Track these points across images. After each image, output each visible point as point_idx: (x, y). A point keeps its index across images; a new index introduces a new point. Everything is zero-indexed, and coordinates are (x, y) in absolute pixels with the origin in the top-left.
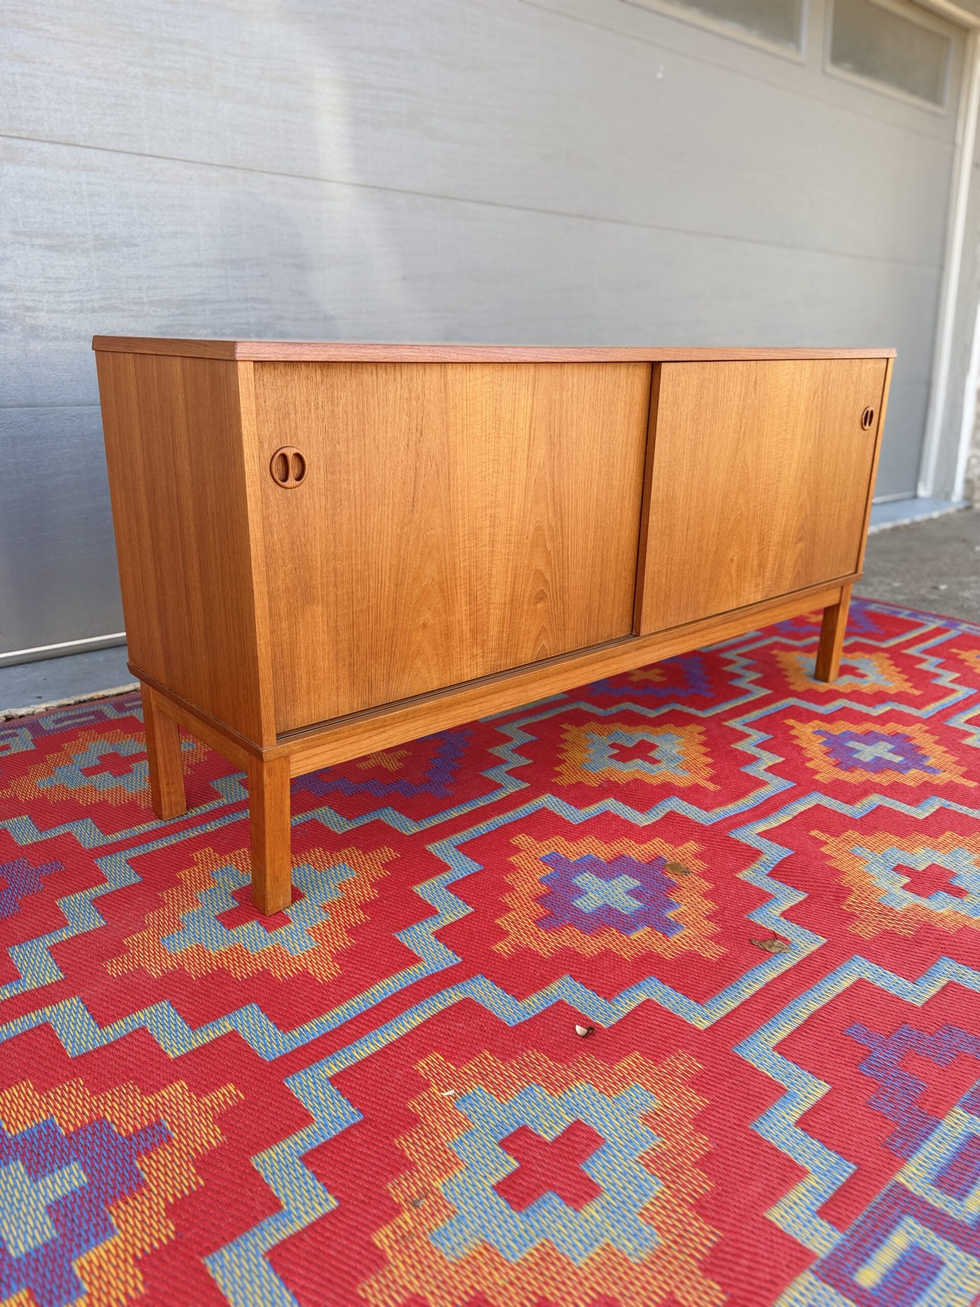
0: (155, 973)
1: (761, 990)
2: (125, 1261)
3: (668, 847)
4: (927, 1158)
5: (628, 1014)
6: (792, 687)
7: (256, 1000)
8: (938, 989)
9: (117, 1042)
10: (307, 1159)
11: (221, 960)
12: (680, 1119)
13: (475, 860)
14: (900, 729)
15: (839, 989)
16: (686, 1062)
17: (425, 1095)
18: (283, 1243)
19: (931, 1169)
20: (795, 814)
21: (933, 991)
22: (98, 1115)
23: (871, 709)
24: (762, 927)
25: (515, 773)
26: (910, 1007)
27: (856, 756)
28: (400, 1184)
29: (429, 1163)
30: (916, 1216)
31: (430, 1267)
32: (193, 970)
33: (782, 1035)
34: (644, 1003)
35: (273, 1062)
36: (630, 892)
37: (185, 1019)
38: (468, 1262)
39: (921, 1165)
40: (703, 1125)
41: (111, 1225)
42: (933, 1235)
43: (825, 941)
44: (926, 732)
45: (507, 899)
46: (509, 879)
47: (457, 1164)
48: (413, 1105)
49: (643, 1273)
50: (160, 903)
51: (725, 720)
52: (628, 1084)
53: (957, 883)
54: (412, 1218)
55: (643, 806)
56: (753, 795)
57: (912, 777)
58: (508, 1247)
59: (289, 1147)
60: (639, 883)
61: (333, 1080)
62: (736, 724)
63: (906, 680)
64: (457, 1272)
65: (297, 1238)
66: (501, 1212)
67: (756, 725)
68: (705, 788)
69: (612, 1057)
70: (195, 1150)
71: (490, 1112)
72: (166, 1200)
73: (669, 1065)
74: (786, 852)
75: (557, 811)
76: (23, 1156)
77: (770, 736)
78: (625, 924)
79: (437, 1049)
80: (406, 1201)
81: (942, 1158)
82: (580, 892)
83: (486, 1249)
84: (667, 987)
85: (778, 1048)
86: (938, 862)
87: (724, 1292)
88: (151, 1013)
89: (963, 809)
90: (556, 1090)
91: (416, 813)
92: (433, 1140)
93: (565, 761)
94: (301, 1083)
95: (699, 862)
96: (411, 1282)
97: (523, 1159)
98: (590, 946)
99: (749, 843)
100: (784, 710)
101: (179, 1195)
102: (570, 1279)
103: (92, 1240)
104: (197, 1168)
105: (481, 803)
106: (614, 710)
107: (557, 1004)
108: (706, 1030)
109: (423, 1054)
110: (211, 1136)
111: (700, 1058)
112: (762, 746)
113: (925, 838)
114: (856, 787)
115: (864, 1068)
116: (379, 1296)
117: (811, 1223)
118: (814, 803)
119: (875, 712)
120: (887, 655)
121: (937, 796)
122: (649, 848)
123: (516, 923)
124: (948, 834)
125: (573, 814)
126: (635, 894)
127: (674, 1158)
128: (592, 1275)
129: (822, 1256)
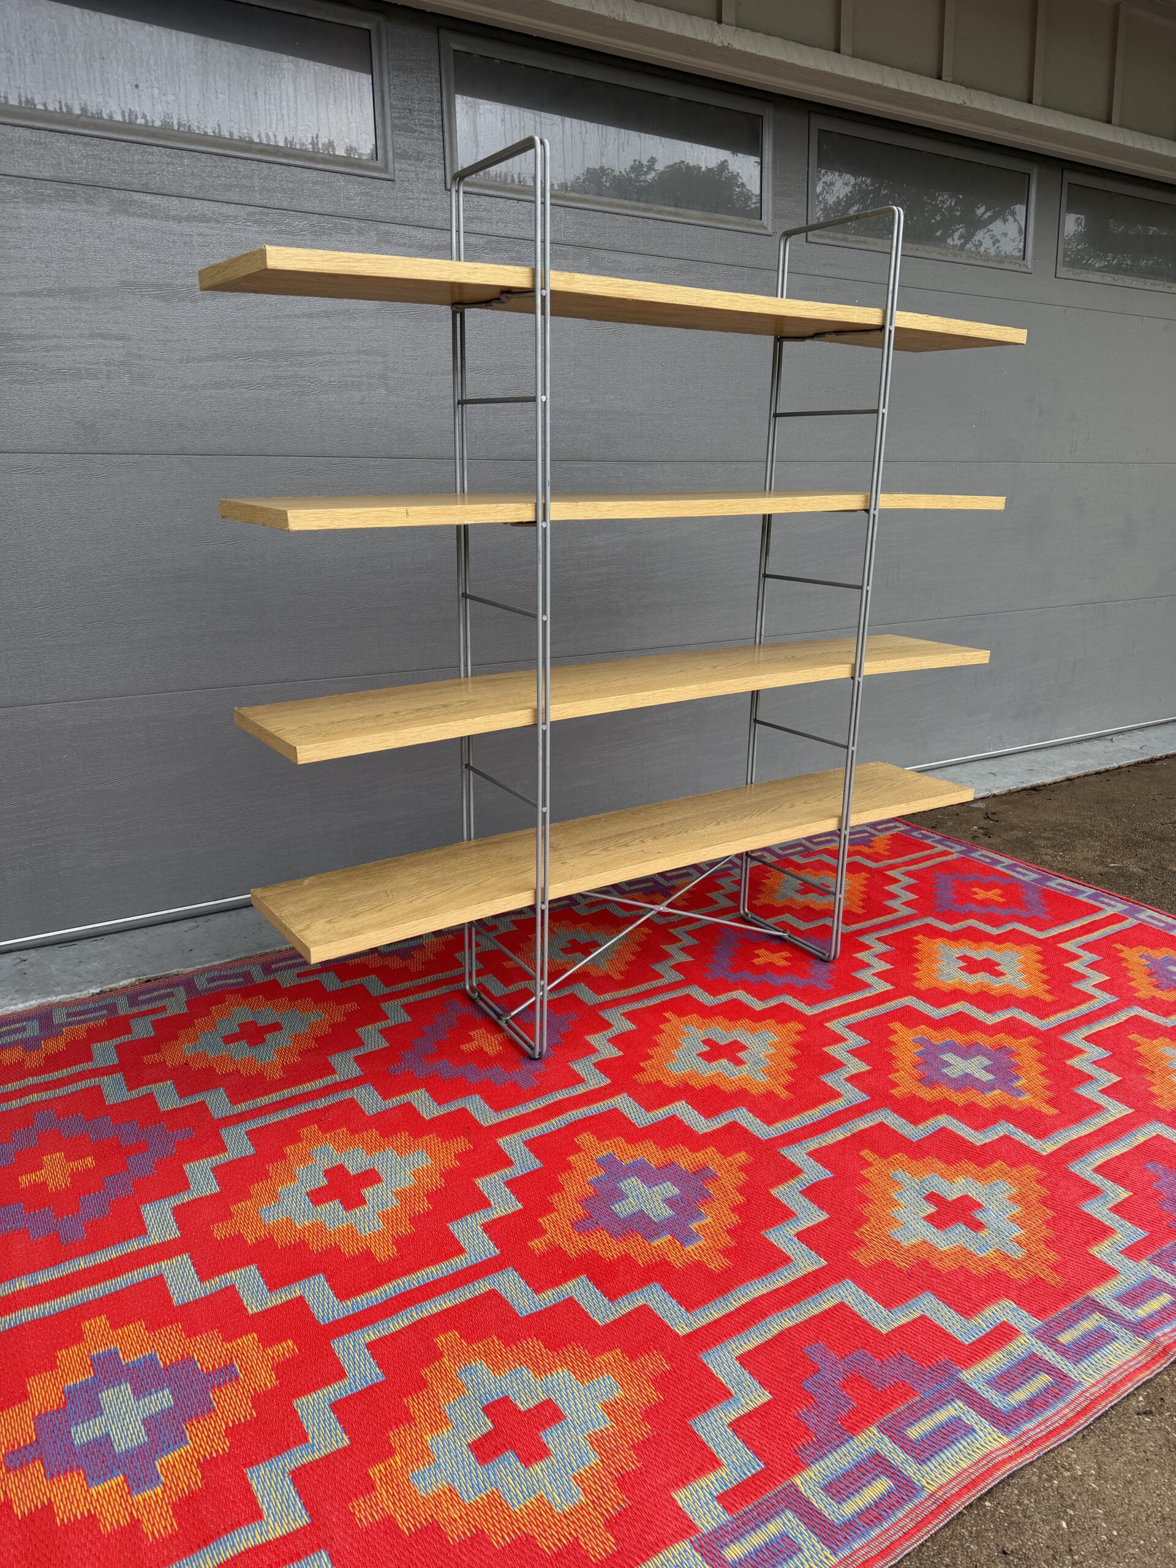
0: (250, 1240)
2: (192, 1464)
3: (718, 1157)
4: (828, 1467)
5: (624, 1316)
6: (916, 984)
7: (324, 1271)
8: (908, 1320)
9: (212, 1295)
10: (335, 1406)
11: (304, 1233)
12: (634, 1409)
13: (538, 1157)
14: (1009, 1041)
15: (816, 1311)
16: (657, 1362)
17: (437, 1364)
18: (303, 1467)
19: (827, 1476)
20: (855, 1131)
21: (904, 1321)
22: (188, 1354)
23: (988, 1014)
24: (773, 1245)
25: (602, 1066)
26: (876, 1333)
27: (945, 1071)
28: (399, 1433)
29: (425, 1420)
30: (796, 1512)
31: (405, 1497)
32: (280, 1241)
33: (750, 1347)
34: (641, 1307)
35: (326, 1325)
36: (667, 1201)
37: (266, 1282)
38: (434, 1498)
39: (819, 1472)
40: (651, 1416)
41: (186, 1437)
42: (803, 1528)
43: (824, 1263)
44: (1035, 1047)
45: (555, 1199)
46: (562, 1179)
47: (447, 1424)
48: (425, 1372)
49: (561, 1521)
50: (266, 1176)
51: (829, 1020)
52: (602, 1374)
53: (979, 1216)
54: (401, 1460)
55: (710, 1112)
56: (821, 1107)
57: (992, 1099)
58: (467, 1490)
59: (323, 1395)
60: (676, 1191)
61: (370, 1346)
62: (837, 1025)
63: (1045, 982)
64: (423, 1503)
65: (315, 1464)
66: (469, 1465)
67: (858, 1027)
68: (777, 1096)
69: (596, 1350)
70: (255, 1389)
71: (483, 1382)
72: (227, 1424)
73: (641, 1363)
74: (825, 1174)
75: (626, 1112)
76: (132, 1380)
77: (868, 1041)
78: (652, 1231)
79: (457, 1329)
80: (400, 1446)
81: (840, 1468)
82: (622, 1196)
83: (450, 1491)
84: (666, 1294)
85: (741, 1358)
86: (973, 1193)
88: (241, 1273)
89: (1026, 1139)
90: (540, 1374)
91: (498, 1105)
92: (434, 1402)
93: (652, 1057)
94: (344, 1345)
95: (742, 1176)
96: (388, 1506)
97: (498, 1423)
98: (613, 1250)
99: (795, 1161)
100: (895, 1011)
101: (237, 1422)
102: (505, 1519)
103: (172, 1447)
104: (253, 1403)
105: (560, 1095)
106: (723, 998)
107: (566, 1301)
108: (684, 1336)
109: (445, 1331)
110: (267, 1380)
111: (669, 1359)
112: (856, 1052)
113: (972, 1166)
114: (930, 1105)
115: (808, 1384)
116: (363, 1512)
117: (707, 1504)
118: (879, 1121)
119: (991, 1019)
120: (1039, 949)
121: (1007, 1121)
122: (700, 1156)
123: (555, 1224)
124: (998, 1164)
125: (640, 1117)
126: (670, 1202)
127: (616, 1440)
128: (523, 1517)
129: (705, 1531)
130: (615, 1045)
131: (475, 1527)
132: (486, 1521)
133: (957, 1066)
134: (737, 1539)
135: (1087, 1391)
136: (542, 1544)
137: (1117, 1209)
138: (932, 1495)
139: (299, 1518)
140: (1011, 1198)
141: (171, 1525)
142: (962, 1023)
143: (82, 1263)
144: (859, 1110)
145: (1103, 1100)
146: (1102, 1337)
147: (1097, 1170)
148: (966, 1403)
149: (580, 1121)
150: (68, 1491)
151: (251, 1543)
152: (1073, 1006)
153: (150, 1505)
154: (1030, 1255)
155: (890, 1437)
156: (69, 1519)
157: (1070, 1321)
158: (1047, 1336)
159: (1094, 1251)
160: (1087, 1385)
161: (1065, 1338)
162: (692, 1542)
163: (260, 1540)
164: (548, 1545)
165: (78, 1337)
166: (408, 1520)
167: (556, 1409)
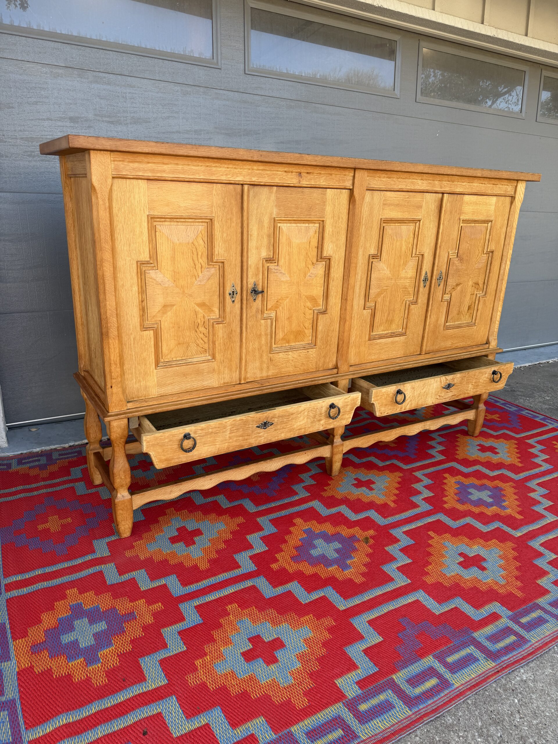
0: (142, 558)
1: (372, 598)
2: (114, 655)
3: (360, 531)
4: (408, 671)
5: (314, 600)
6: (457, 457)
7: (176, 573)
8: (449, 609)
9: (124, 582)
10: (180, 633)
11: (167, 556)
12: (318, 642)
13: (276, 527)
14: (500, 484)
15: (406, 603)
16: (329, 621)
17: (227, 618)
18: (165, 659)
19: (408, 675)
20: (426, 523)
21: (446, 609)
22: (114, 606)
24: (386, 572)
25: (306, 488)
26: (433, 614)
27: (469, 497)
28: (209, 646)
29: (221, 641)
30: (393, 690)
31: (211, 674)
32: (156, 559)
33: (372, 617)
34: (322, 597)
35: (177, 597)
36: (335, 550)
37: (149, 577)
38: (225, 675)
39: (405, 674)
40: (326, 645)
41: (112, 643)
42: (396, 698)
43: (409, 581)
44: (513, 487)
45: (283, 546)
46: (287, 537)
47: (231, 643)
48: (222, 621)
49: (283, 690)
50: (149, 530)
51: (415, 471)
52: (304, 626)
53: (484, 564)
54: (210, 658)
55: (356, 511)
56: (410, 511)
57: (492, 510)
58: (240, 673)
59: (175, 628)
60: (340, 546)
61: (196, 607)
62: (418, 474)
64: (220, 678)
65: (170, 657)
66: (241, 662)
67: (428, 475)
68: (389, 505)
69: (301, 615)
70: (144, 623)
71: (248, 628)
72: (131, 638)
73: (322, 621)
74: (412, 542)
75: (317, 509)
76: (88, 616)
77: (433, 482)
78: (328, 563)
79: (236, 602)
80: (209, 652)
81: (415, 672)
82: (315, 547)
83: (232, 672)
84: (334, 591)
85: (369, 622)
86: (482, 554)
87: (308, 703)
88: (138, 573)
89: (508, 530)
90: (274, 625)
91: (257, 503)
92: (225, 634)
93: (330, 485)
94: (184, 606)
95: (371, 540)
96: (203, 678)
97: (254, 646)
98: (310, 570)
99: (396, 536)
100: (446, 468)
101: (135, 637)
102: (257, 687)
103: (106, 647)
104: (143, 630)
105: (286, 501)
107: (288, 592)
108: (343, 611)
109: (231, 603)
110: (149, 620)
111: (335, 621)
112: (426, 487)
113: (481, 541)
114: (462, 512)
115: (400, 635)
116: (192, 680)
117: (351, 685)
118: (438, 518)
119: (492, 474)
120: (516, 442)
121: (499, 521)
122: (352, 531)
123: (283, 557)
124: (494, 541)
125: (324, 511)
126: (337, 551)
127: (309, 656)
128: (265, 687)
129: (350, 698)
130: (313, 479)
131: (243, 689)
132: (249, 687)
133: (476, 495)
134: (365, 701)
135: (533, 645)
136: (274, 699)
137: (550, 563)
138: (457, 688)
139: (162, 681)
140: (500, 556)
141: (105, 680)
142: (478, 475)
143: (66, 565)
144: (428, 514)
145: (545, 513)
146: (541, 621)
147: (542, 545)
148: (475, 647)
149: (295, 513)
150: (59, 664)
151: (141, 691)
152: (531, 469)
153: (95, 671)
154: (508, 583)
155: (438, 661)
156: (59, 675)
157: (527, 612)
158: (515, 619)
159: (539, 582)
160: (534, 642)
161: (524, 620)
162: (343, 703)
163: (145, 690)
164: (277, 700)
165: (64, 597)
166: (213, 684)
167: (282, 642)
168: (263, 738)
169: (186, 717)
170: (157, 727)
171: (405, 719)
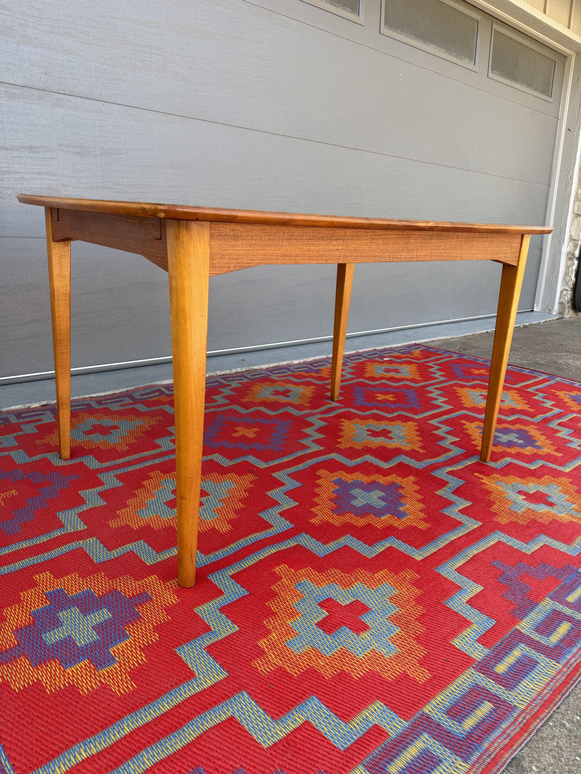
0: (135, 527)
1: (449, 544)
2: (136, 649)
3: (399, 479)
4: (531, 619)
5: (381, 553)
6: (464, 405)
8: (539, 547)
9: (119, 557)
10: (222, 610)
11: (168, 522)
12: (409, 599)
13: (298, 481)
14: (522, 427)
15: (489, 545)
16: (411, 575)
17: (280, 583)
18: (213, 644)
19: (533, 624)
20: (466, 465)
21: (536, 548)
22: (113, 588)
23: (507, 417)
24: (449, 517)
25: (316, 442)
26: (525, 554)
27: (498, 440)
28: (270, 622)
29: (283, 613)
30: (525, 643)
31: (286, 656)
32: (155, 526)
33: (459, 564)
34: (389, 547)
35: (200, 568)
36: (379, 498)
37: (154, 548)
38: (305, 655)
39: (528, 622)
40: (420, 602)
41: (126, 634)
42: (534, 651)
43: (481, 524)
44: (536, 429)
45: (316, 500)
46: (316, 490)
47: (298, 614)
48: (274, 587)
49: (391, 662)
50: (134, 495)
52: (382, 583)
53: (550, 500)
54: (276, 635)
55: (386, 459)
56: (443, 455)
57: (528, 450)
58: (325, 650)
59: (213, 604)
60: (384, 494)
61: (233, 577)
63: (526, 404)
64: (300, 658)
65: (220, 641)
66: (320, 635)
67: (445, 423)
68: (418, 451)
69: (374, 571)
70: (165, 604)
71: (313, 591)
73: (402, 575)
74: (461, 482)
75: (340, 460)
76: (77, 605)
77: (452, 429)
78: (379, 513)
79: (284, 563)
80: (273, 628)
81: (539, 619)
82: (354, 498)
83: (313, 649)
84: (400, 541)
85: (457, 570)
86: (541, 490)
87: (430, 674)
88: (135, 545)
89: (554, 466)
90: (345, 586)
91: (265, 459)
92: (285, 603)
93: (342, 436)
94: (216, 577)
95: (415, 486)
96: (277, 662)
97: (331, 612)
98: (360, 522)
99: (442, 478)
100: (460, 416)
101: (159, 623)
102: (355, 663)
103: (118, 640)
104: (167, 612)
105: (299, 454)
106: (368, 413)
107: (344, 547)
108: (421, 560)
110: (172, 599)
111: (417, 572)
112: (448, 433)
114: (499, 454)
115: (501, 580)
116: (262, 667)
117: (473, 644)
118: (476, 461)
119: (509, 419)
120: (516, 391)
121: (541, 460)
122: (389, 479)
123: (321, 511)
124: (547, 477)
125: (348, 462)
126: (383, 499)
127: (405, 618)
128: (366, 661)
129: (479, 660)
130: (320, 433)
131: (339, 669)
133: (503, 437)
134: (499, 661)
136: (385, 676)
139: (219, 673)
141: (132, 685)
143: (24, 545)
144: (464, 457)
149: (316, 464)
150: (51, 673)
151: (193, 692)
152: (544, 413)
153: (113, 675)
155: (558, 602)
162: (474, 668)
163: (198, 690)
164: (388, 676)
165: (33, 584)
166: (293, 668)
167: (363, 605)
168: (391, 729)
169: (272, 718)
170: (234, 738)
171: (557, 674)
